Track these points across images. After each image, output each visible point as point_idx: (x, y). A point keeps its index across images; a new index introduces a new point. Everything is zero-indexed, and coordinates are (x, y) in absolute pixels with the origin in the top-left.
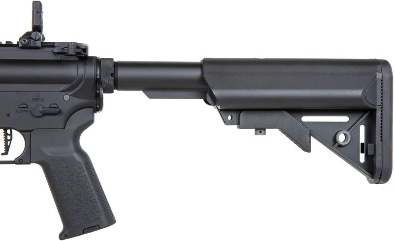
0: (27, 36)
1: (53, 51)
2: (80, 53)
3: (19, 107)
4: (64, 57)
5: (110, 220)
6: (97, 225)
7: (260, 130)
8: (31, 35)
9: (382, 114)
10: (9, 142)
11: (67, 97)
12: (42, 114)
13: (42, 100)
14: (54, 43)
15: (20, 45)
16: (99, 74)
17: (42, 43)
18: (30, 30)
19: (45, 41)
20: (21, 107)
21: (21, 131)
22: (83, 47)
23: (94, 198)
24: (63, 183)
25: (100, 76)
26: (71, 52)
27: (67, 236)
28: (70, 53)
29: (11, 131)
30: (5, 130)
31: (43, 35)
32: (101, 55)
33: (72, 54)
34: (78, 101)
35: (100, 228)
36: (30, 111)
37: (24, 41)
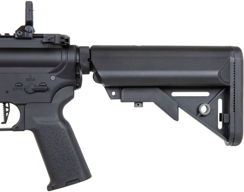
0: (22, 29)
1: (42, 41)
2: (63, 43)
3: (16, 86)
4: (50, 46)
5: (87, 175)
6: (77, 179)
7: (139, 103)
8: (24, 29)
9: (234, 90)
10: (7, 114)
11: (53, 78)
12: (33, 91)
13: (34, 80)
14: (43, 35)
15: (16, 36)
16: (78, 59)
17: (33, 34)
18: (24, 24)
19: (35, 33)
20: (17, 86)
21: (17, 105)
22: (66, 38)
23: (75, 157)
24: (50, 145)
25: (79, 61)
26: (57, 41)
27: (53, 187)
28: (56, 43)
29: (9, 105)
30: (4, 104)
31: (33, 29)
32: (79, 44)
33: (58, 43)
34: (62, 81)
35: (80, 182)
36: (25, 89)
37: (20, 33)
